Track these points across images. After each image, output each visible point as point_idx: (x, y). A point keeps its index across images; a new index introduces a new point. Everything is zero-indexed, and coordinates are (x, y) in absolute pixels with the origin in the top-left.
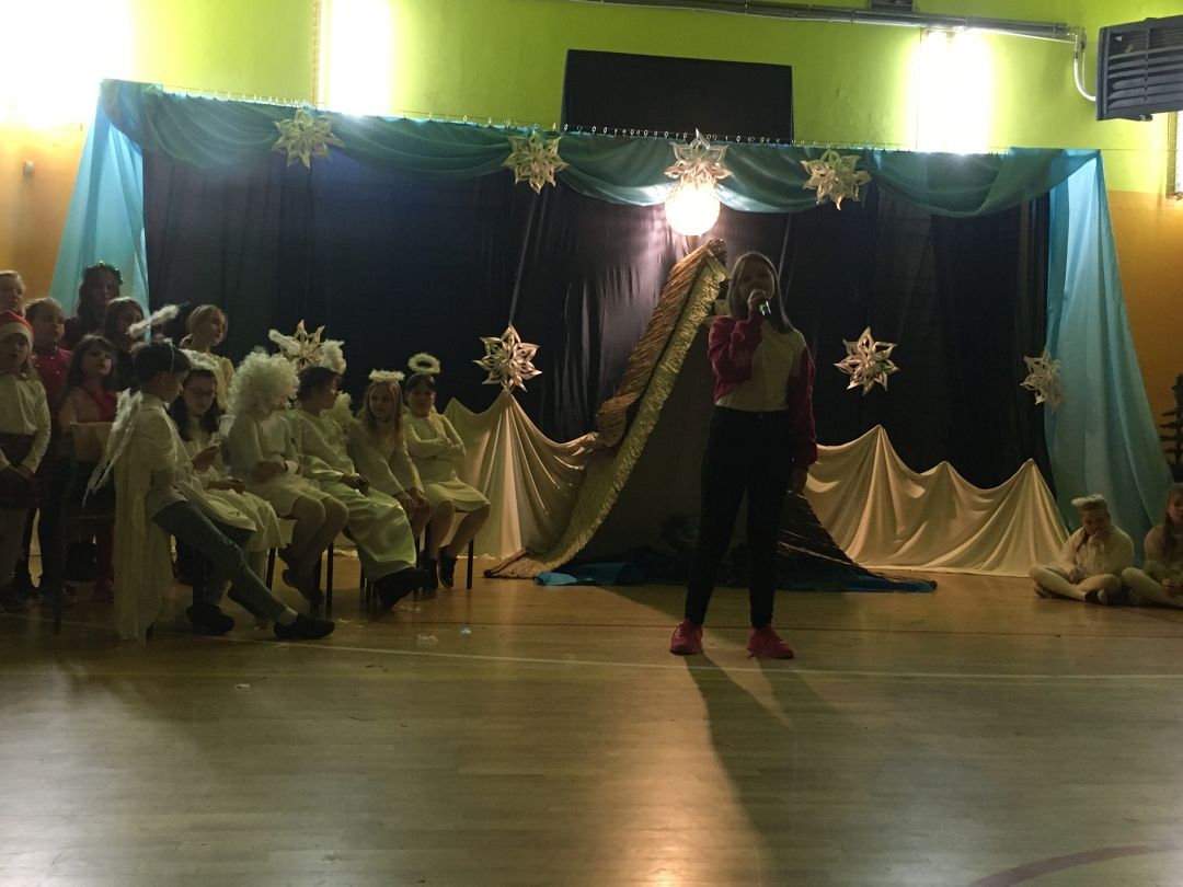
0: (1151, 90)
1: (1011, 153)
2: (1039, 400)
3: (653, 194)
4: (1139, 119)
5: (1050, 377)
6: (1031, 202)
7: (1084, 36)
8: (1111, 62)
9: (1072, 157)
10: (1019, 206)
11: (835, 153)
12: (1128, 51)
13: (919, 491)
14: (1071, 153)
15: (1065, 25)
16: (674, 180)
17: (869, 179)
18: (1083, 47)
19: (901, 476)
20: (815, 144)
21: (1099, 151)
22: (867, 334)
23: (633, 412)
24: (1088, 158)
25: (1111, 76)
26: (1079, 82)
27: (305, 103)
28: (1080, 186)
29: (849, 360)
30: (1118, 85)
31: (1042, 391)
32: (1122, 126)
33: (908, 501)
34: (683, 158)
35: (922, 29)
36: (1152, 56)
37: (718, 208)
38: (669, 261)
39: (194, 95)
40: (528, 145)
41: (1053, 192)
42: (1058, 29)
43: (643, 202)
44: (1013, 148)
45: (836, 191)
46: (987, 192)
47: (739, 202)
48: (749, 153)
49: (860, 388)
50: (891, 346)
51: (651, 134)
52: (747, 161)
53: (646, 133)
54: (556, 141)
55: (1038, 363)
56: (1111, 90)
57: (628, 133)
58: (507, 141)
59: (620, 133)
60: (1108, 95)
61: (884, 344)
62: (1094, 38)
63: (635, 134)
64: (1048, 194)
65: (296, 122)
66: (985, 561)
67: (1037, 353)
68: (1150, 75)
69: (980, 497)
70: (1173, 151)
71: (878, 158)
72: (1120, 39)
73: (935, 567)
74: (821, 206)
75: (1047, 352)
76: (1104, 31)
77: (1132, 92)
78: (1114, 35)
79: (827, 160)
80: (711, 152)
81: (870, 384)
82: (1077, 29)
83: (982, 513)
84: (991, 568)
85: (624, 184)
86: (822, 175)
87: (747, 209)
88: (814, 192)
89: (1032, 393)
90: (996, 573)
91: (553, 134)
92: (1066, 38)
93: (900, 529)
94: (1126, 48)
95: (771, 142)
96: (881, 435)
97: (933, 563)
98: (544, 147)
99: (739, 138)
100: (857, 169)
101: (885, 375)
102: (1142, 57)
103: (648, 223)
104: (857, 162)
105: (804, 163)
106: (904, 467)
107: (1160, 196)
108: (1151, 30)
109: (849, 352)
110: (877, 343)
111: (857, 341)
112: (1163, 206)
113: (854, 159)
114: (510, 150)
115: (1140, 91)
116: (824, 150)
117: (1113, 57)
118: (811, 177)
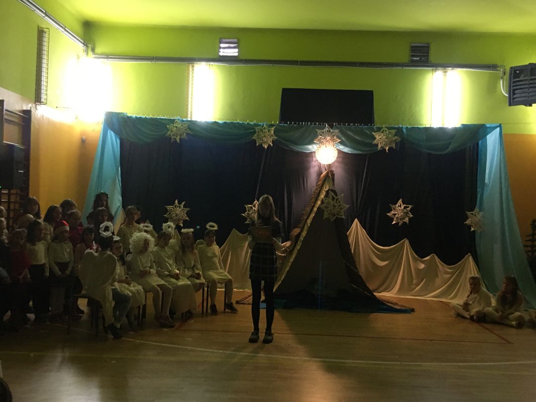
0: (530, 94)
1: (462, 126)
2: (472, 229)
3: (312, 148)
4: (527, 106)
5: (477, 220)
6: (470, 146)
7: (504, 70)
8: (514, 82)
9: (489, 127)
10: (465, 149)
11: (386, 129)
12: (521, 77)
13: (422, 266)
14: (488, 125)
15: (497, 65)
16: (318, 144)
17: (400, 139)
18: (505, 74)
19: (415, 260)
20: (378, 125)
21: (501, 124)
22: (400, 201)
24: (496, 127)
25: (514, 88)
26: (502, 89)
27: (178, 117)
28: (492, 140)
29: (393, 212)
30: (516, 92)
31: (473, 225)
33: (418, 271)
34: (321, 136)
35: (433, 70)
36: (531, 80)
37: (337, 152)
38: (319, 172)
39: (138, 116)
40: (262, 130)
41: (480, 142)
42: (493, 67)
43: (308, 151)
45: (386, 145)
46: (450, 144)
47: (346, 150)
48: (351, 130)
49: (397, 224)
50: (410, 206)
51: (311, 124)
52: (350, 133)
53: (309, 123)
54: (273, 128)
55: (472, 214)
56: (514, 94)
57: (302, 124)
58: (254, 129)
59: (299, 124)
60: (513, 96)
61: (408, 206)
62: (508, 71)
63: (305, 124)
64: (478, 144)
65: (175, 125)
66: (449, 296)
67: (472, 209)
68: (530, 87)
69: (448, 269)
71: (404, 130)
72: (518, 72)
73: (429, 297)
74: (380, 151)
75: (477, 209)
76: (511, 68)
77: (523, 95)
78: (515, 71)
79: (383, 132)
80: (332, 132)
81: (401, 222)
82: (502, 66)
83: (449, 276)
84: (451, 299)
86: (380, 138)
87: (350, 152)
89: (469, 227)
91: (272, 125)
92: (497, 70)
93: (415, 281)
95: (360, 125)
96: (406, 243)
97: (427, 296)
98: (269, 131)
99: (347, 124)
100: (395, 135)
101: (408, 219)
102: (527, 80)
104: (395, 133)
105: (373, 133)
106: (416, 256)
108: (531, 68)
109: (393, 209)
110: (404, 205)
111: (396, 204)
113: (393, 131)
114: (255, 132)
115: (526, 94)
116: (382, 128)
117: (515, 80)
118: (376, 139)
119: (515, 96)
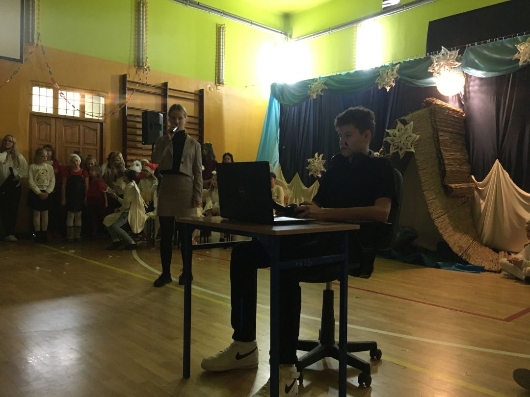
16: (432, 73)
20: (524, 34)
34: (436, 62)
40: (386, 71)
48: (488, 48)
52: (486, 52)
54: (397, 67)
58: (379, 72)
80: (450, 55)
87: (484, 77)
88: (518, 60)
91: (397, 64)
95: (499, 39)
98: (392, 71)
105: (516, 45)
118: (518, 51)
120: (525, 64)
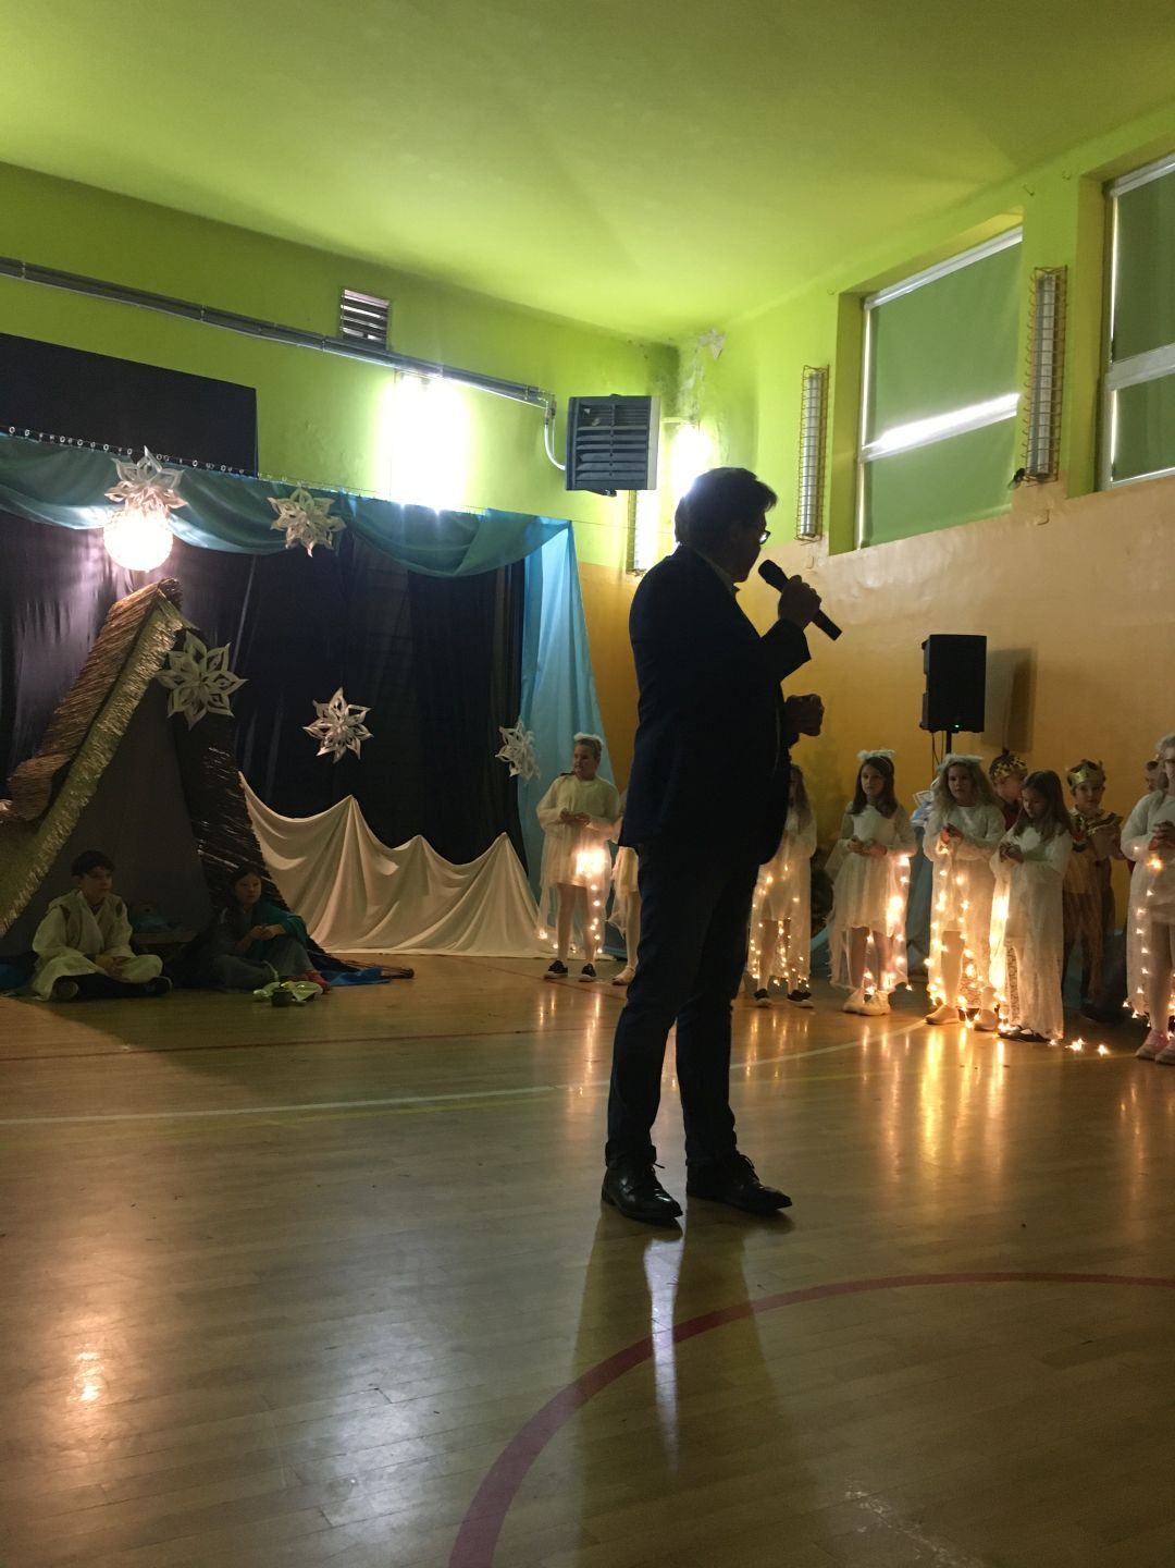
0: (616, 466)
1: (489, 514)
2: (513, 772)
3: (89, 517)
4: (604, 494)
5: (524, 750)
6: (507, 567)
7: (554, 403)
8: (581, 433)
9: (547, 526)
10: (496, 571)
11: (307, 494)
12: (594, 424)
13: (391, 868)
14: (545, 521)
15: (537, 389)
16: (114, 503)
17: (344, 526)
18: (553, 414)
19: (374, 851)
20: (284, 481)
21: (571, 522)
22: (339, 695)
23: (60, 778)
24: (560, 528)
25: (580, 447)
26: (549, 448)
28: (552, 554)
29: (319, 724)
30: (585, 457)
31: (516, 763)
32: (588, 497)
33: (381, 879)
34: (128, 479)
35: (396, 371)
36: (617, 432)
37: (171, 542)
38: (107, 596)
41: (527, 559)
42: (531, 393)
43: (74, 524)
44: (490, 510)
45: (307, 535)
46: (464, 553)
47: (196, 537)
48: (208, 482)
49: (330, 755)
50: (365, 710)
51: (86, 445)
52: (206, 491)
53: (80, 443)
55: (512, 734)
56: (580, 462)
57: (57, 440)
59: (46, 439)
60: (577, 466)
61: (358, 707)
62: (564, 406)
63: (66, 443)
64: (523, 561)
66: (457, 940)
67: (511, 724)
68: (616, 451)
69: (454, 872)
70: (632, 529)
71: (353, 504)
72: (588, 411)
73: (407, 948)
74: (290, 549)
75: (521, 723)
76: (573, 401)
77: (600, 466)
78: (583, 407)
79: (297, 500)
80: (163, 476)
81: (343, 751)
82: (547, 395)
83: (456, 890)
84: (463, 948)
85: (51, 501)
86: (291, 516)
87: (206, 546)
88: (282, 534)
89: (507, 765)
90: (470, 953)
92: (537, 402)
93: (372, 909)
94: (593, 421)
95: (234, 472)
96: (352, 804)
97: (403, 945)
99: (195, 463)
100: (331, 514)
101: (358, 742)
102: (608, 432)
103: (82, 551)
104: (331, 506)
105: (271, 500)
106: (376, 841)
107: (621, 572)
108: (617, 407)
109: (319, 715)
110: (350, 706)
111: (328, 702)
112: (624, 584)
113: (329, 502)
115: (607, 466)
116: (294, 489)
117: (581, 429)
118: (279, 516)
119: (582, 467)
120: (294, 545)
